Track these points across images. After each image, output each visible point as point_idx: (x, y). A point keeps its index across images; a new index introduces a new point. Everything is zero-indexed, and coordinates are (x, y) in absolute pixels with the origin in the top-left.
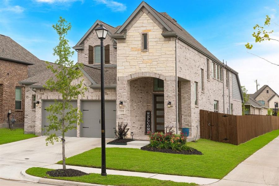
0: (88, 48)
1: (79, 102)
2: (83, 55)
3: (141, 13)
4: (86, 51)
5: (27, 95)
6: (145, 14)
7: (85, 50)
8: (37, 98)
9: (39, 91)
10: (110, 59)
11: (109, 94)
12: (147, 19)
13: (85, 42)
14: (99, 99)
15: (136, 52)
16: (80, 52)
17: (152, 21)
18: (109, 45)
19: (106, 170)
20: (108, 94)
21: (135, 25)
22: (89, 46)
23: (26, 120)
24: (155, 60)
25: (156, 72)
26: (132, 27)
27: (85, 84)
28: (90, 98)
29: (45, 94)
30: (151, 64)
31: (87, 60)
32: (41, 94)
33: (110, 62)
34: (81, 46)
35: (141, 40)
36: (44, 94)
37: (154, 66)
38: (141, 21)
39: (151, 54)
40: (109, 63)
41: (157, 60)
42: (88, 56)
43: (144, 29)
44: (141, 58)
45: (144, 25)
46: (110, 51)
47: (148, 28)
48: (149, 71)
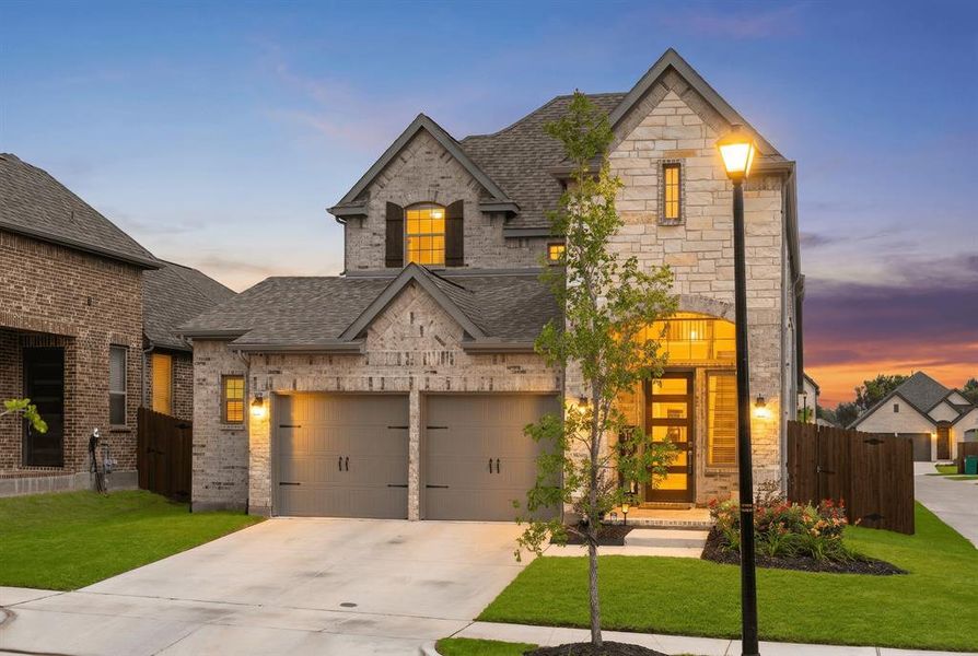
0: (384, 212)
1: (414, 398)
2: (366, 234)
3: (659, 90)
4: (377, 222)
5: (202, 376)
6: (672, 95)
7: (369, 219)
8: (255, 384)
10: (467, 248)
11: (532, 372)
12: (680, 111)
13: (375, 189)
14: (491, 389)
15: (640, 228)
16: (355, 224)
17: (697, 120)
18: (462, 201)
19: (760, 643)
20: (524, 372)
21: (639, 132)
22: (389, 204)
23: (200, 461)
24: (707, 255)
25: (710, 295)
26: (623, 139)
27: (437, 337)
28: (456, 386)
29: (285, 372)
30: (695, 269)
31: (381, 253)
32: (270, 372)
33: (466, 262)
34: (358, 203)
35: (657, 186)
36: (278, 372)
37: (706, 277)
38: (660, 120)
39: (691, 236)
40: (462, 265)
41: (715, 255)
42: (382, 241)
43: (671, 145)
44: (655, 249)
45: (671, 134)
46: (466, 225)
47: (683, 145)
48: (686, 292)
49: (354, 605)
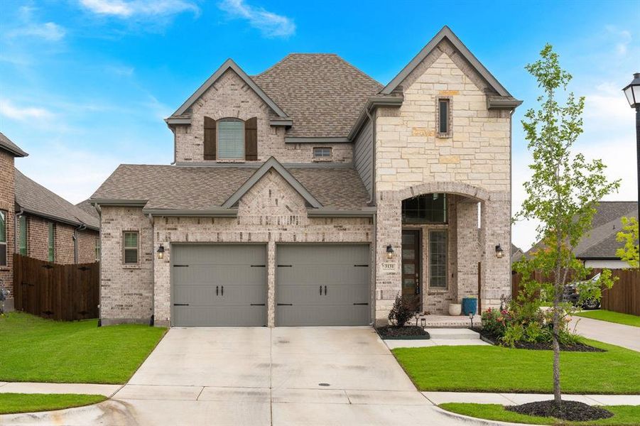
0: (202, 123)
1: (272, 247)
2: (191, 137)
3: (436, 53)
4: (198, 129)
5: (109, 231)
6: (444, 55)
7: (193, 127)
8: (158, 237)
9: (162, 222)
10: (259, 150)
11: (349, 229)
12: (450, 66)
13: (196, 108)
14: (323, 240)
15: (425, 139)
16: (182, 130)
17: (460, 72)
18: (256, 118)
20: (345, 229)
21: (423, 78)
22: (205, 118)
23: (106, 291)
24: (466, 157)
25: (468, 182)
26: (414, 81)
27: (287, 207)
28: (300, 239)
29: (179, 229)
30: (458, 166)
31: (201, 150)
32: (168, 229)
33: (259, 158)
34: (186, 116)
35: (435, 112)
36: (176, 229)
37: (464, 171)
38: (438, 71)
39: (456, 144)
40: (256, 159)
41: (470, 157)
42: (201, 142)
43: (444, 87)
44: (434, 152)
45: (442, 80)
46: (258, 133)
47: (452, 88)
48: (453, 180)
49: (328, 385)
